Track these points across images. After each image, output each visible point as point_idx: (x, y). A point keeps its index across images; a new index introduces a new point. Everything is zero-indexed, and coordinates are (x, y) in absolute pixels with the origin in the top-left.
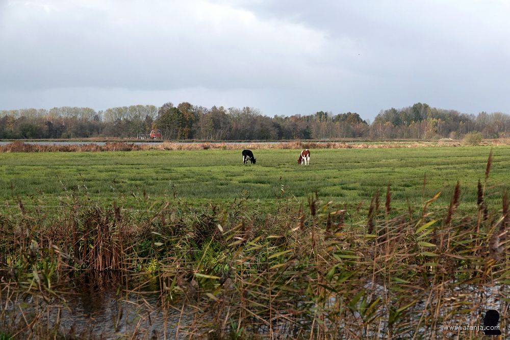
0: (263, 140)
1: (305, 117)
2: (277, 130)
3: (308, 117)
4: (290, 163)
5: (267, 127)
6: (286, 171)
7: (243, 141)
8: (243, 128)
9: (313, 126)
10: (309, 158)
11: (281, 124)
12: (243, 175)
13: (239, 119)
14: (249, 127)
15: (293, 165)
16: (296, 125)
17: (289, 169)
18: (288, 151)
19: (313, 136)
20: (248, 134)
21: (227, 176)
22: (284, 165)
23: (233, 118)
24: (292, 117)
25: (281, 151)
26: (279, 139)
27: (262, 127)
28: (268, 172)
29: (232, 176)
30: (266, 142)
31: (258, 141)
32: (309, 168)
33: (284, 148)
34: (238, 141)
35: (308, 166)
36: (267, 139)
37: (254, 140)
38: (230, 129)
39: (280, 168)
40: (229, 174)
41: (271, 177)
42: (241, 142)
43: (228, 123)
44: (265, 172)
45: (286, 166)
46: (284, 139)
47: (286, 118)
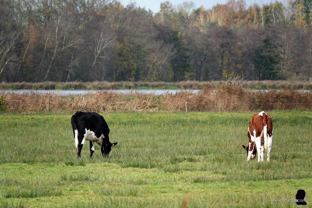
0: (125, 83)
1: (258, 10)
2: (169, 52)
3: (266, 8)
4: (212, 156)
5: (137, 41)
6: (197, 181)
7: (59, 84)
8: (61, 46)
9: (284, 37)
10: (268, 141)
11: (182, 32)
12: (60, 194)
13: (48, 17)
14: (80, 40)
15: (220, 161)
16: (229, 33)
17: (209, 175)
18: (203, 116)
19: (283, 69)
20: (76, 62)
21: (8, 196)
22: (191, 160)
23: (30, 12)
24: (218, 8)
25: (182, 116)
26: (174, 80)
27: (120, 40)
28: (141, 183)
29: (25, 196)
30: (136, 87)
31: (109, 84)
32: (270, 172)
33: (192, 109)
34: (44, 84)
35: (269, 166)
36: (137, 79)
37: (96, 83)
38: (19, 47)
39: (176, 170)
40: (16, 188)
41: (150, 198)
42: (53, 88)
43: (14, 27)
44: (131, 182)
45: (198, 165)
46: (192, 78)
47: (197, 12)
